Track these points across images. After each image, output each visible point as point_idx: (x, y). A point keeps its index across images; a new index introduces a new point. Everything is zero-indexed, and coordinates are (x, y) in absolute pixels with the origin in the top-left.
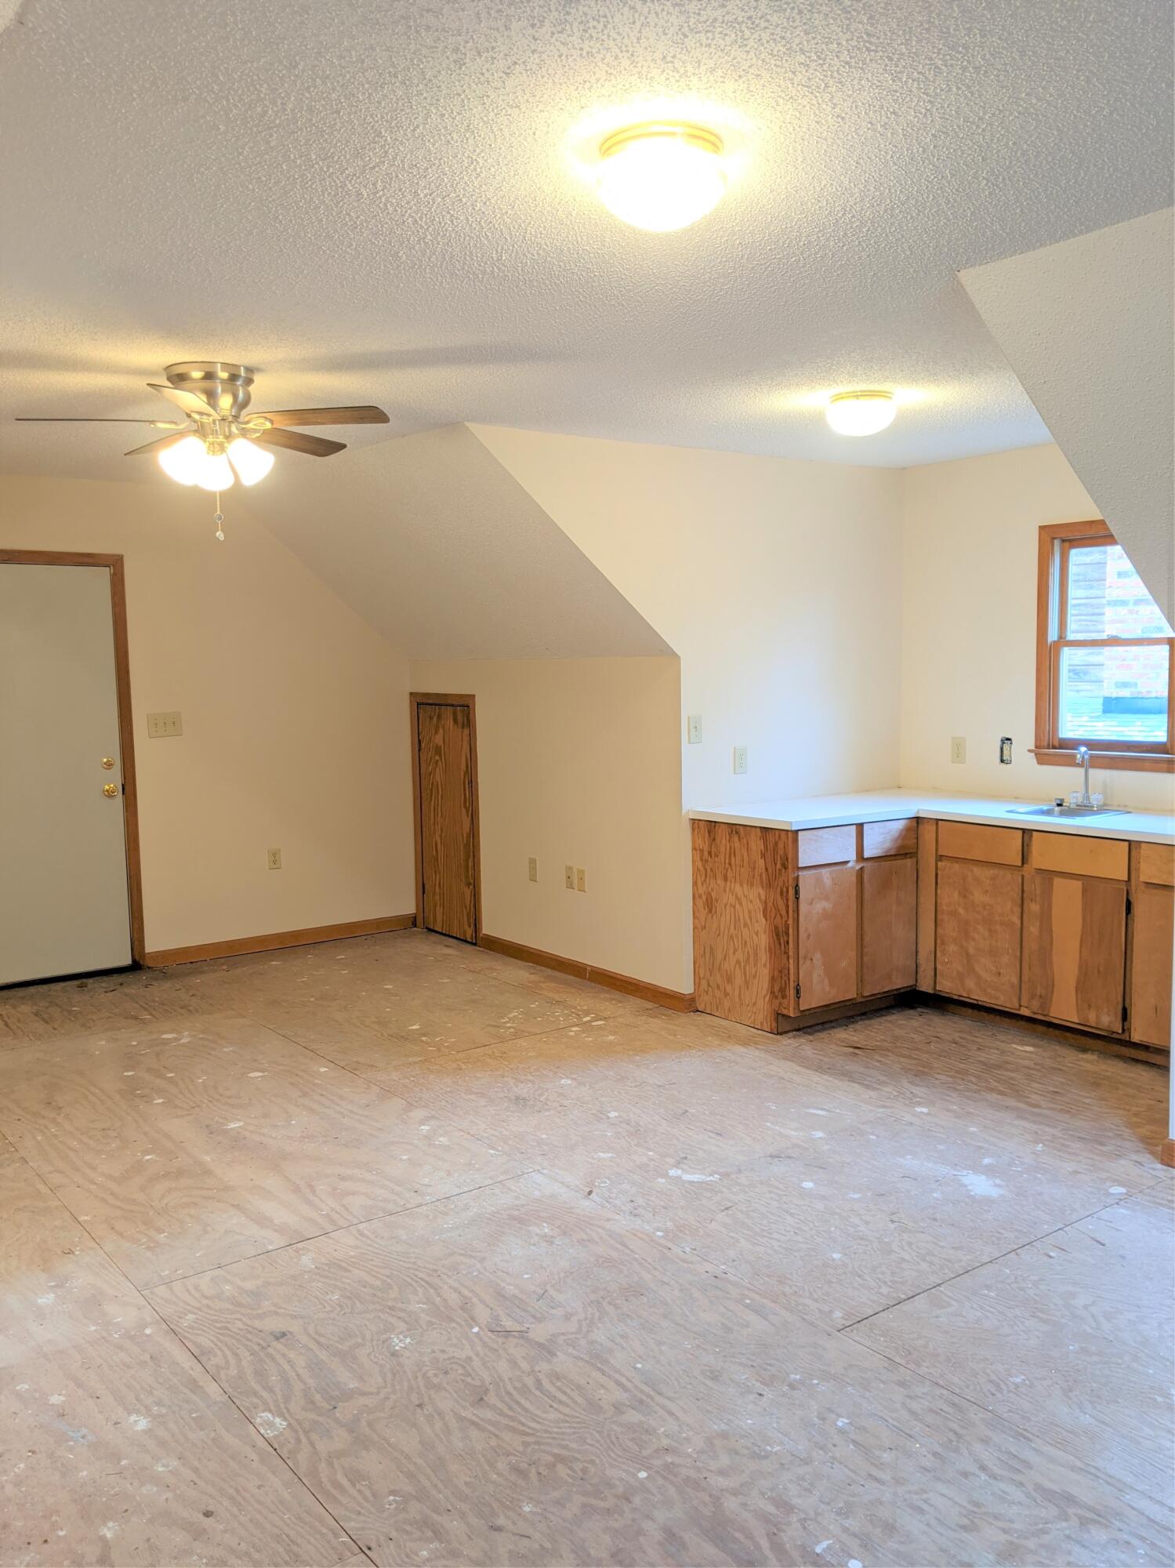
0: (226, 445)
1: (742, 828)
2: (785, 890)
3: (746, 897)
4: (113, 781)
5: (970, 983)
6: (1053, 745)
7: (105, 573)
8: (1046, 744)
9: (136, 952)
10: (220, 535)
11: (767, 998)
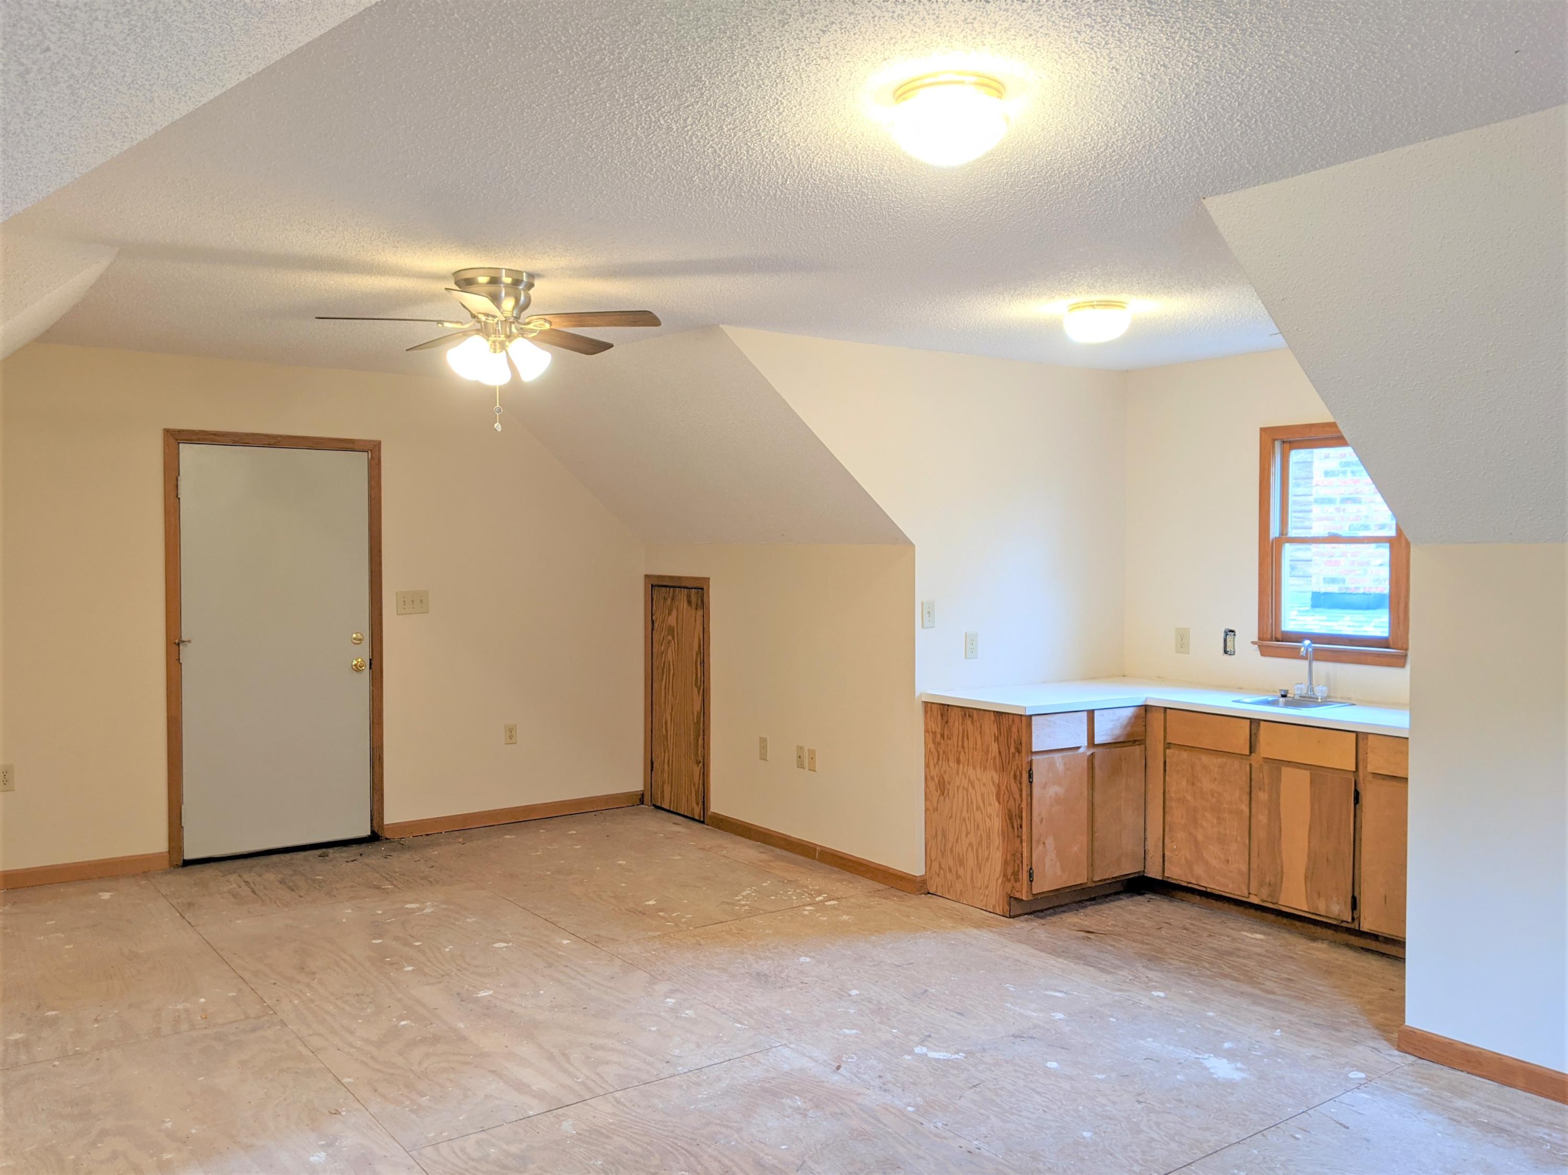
0: (507, 343)
1: (975, 712)
2: (1018, 773)
3: (979, 780)
4: (362, 655)
5: (1199, 870)
6: (1276, 638)
7: (362, 459)
8: (1269, 636)
9: (375, 824)
10: (498, 426)
11: (1000, 881)
